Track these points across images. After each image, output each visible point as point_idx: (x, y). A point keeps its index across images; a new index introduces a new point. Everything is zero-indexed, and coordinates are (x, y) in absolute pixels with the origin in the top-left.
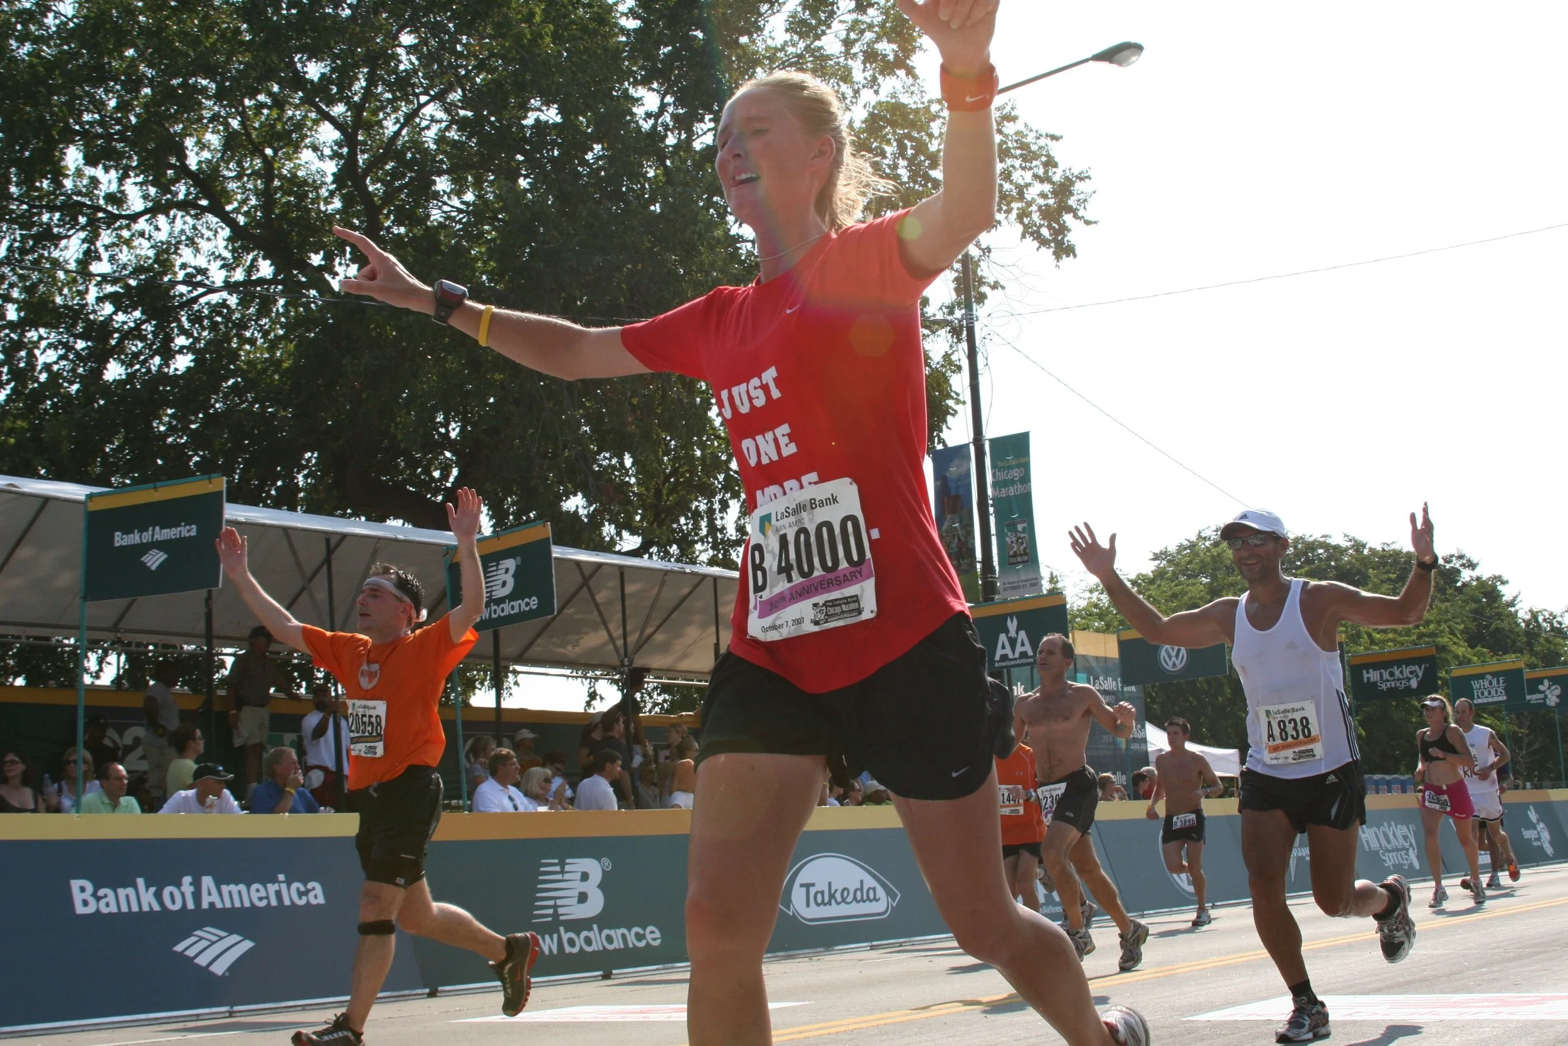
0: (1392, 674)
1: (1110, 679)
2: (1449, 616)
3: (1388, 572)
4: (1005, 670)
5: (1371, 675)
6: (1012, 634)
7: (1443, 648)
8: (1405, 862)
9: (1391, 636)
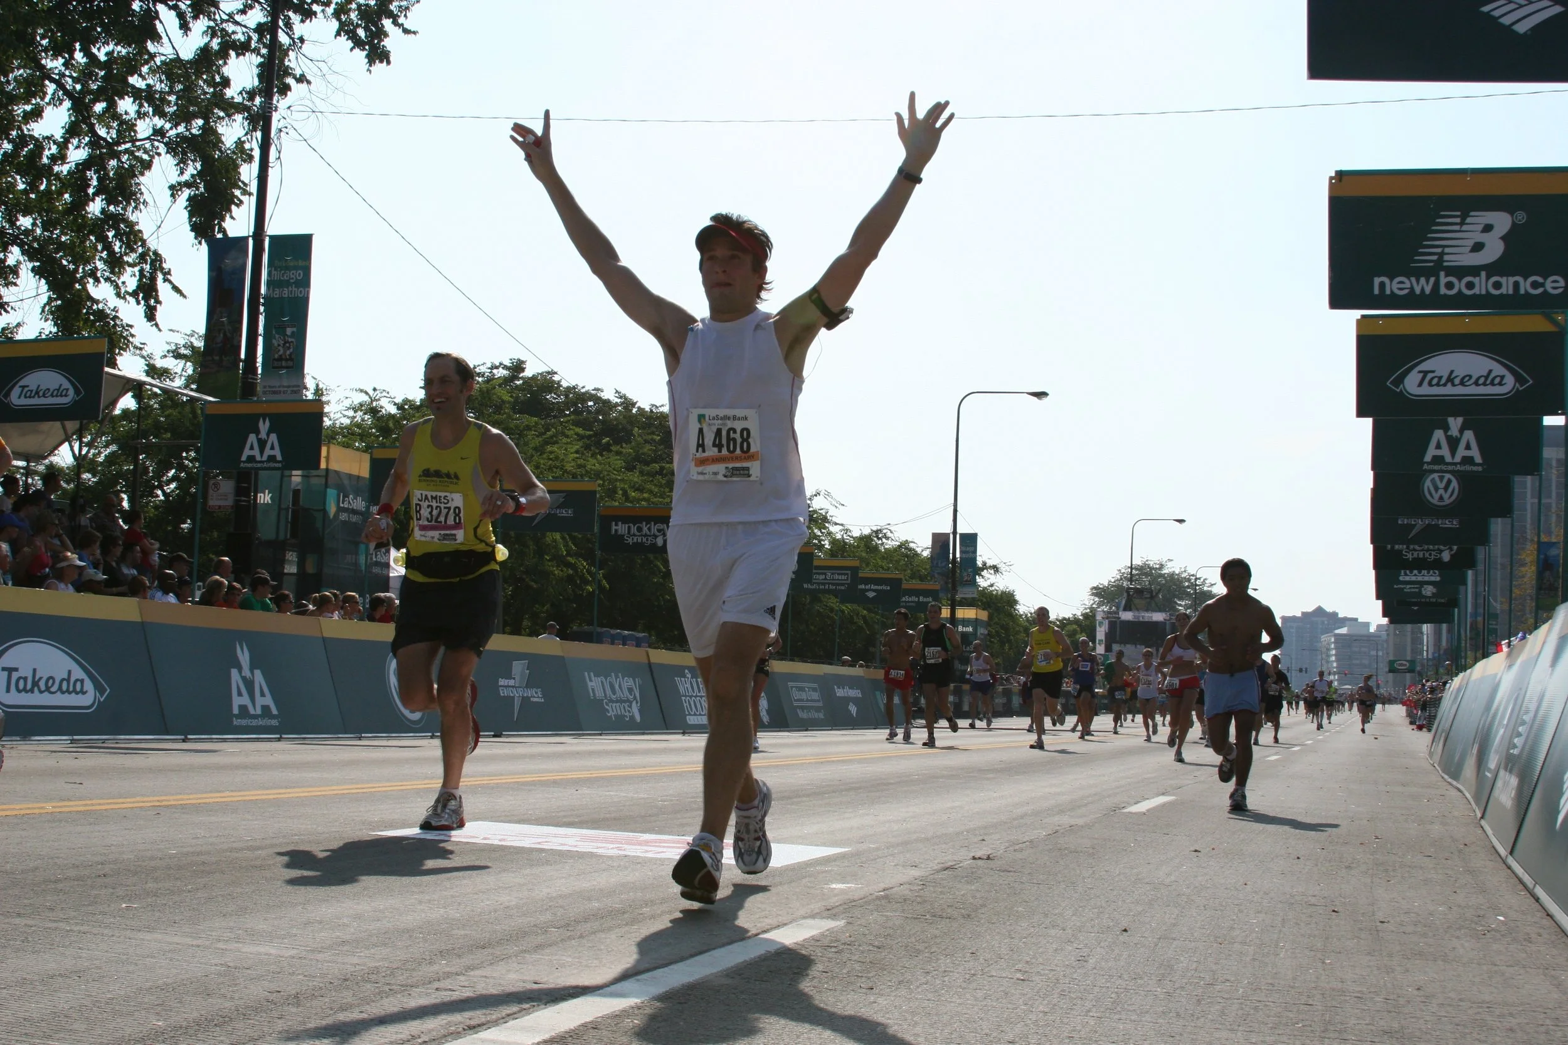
0: (640, 529)
1: (359, 498)
3: (653, 433)
4: (253, 472)
5: (619, 527)
6: (263, 435)
8: (627, 714)
9: (646, 495)
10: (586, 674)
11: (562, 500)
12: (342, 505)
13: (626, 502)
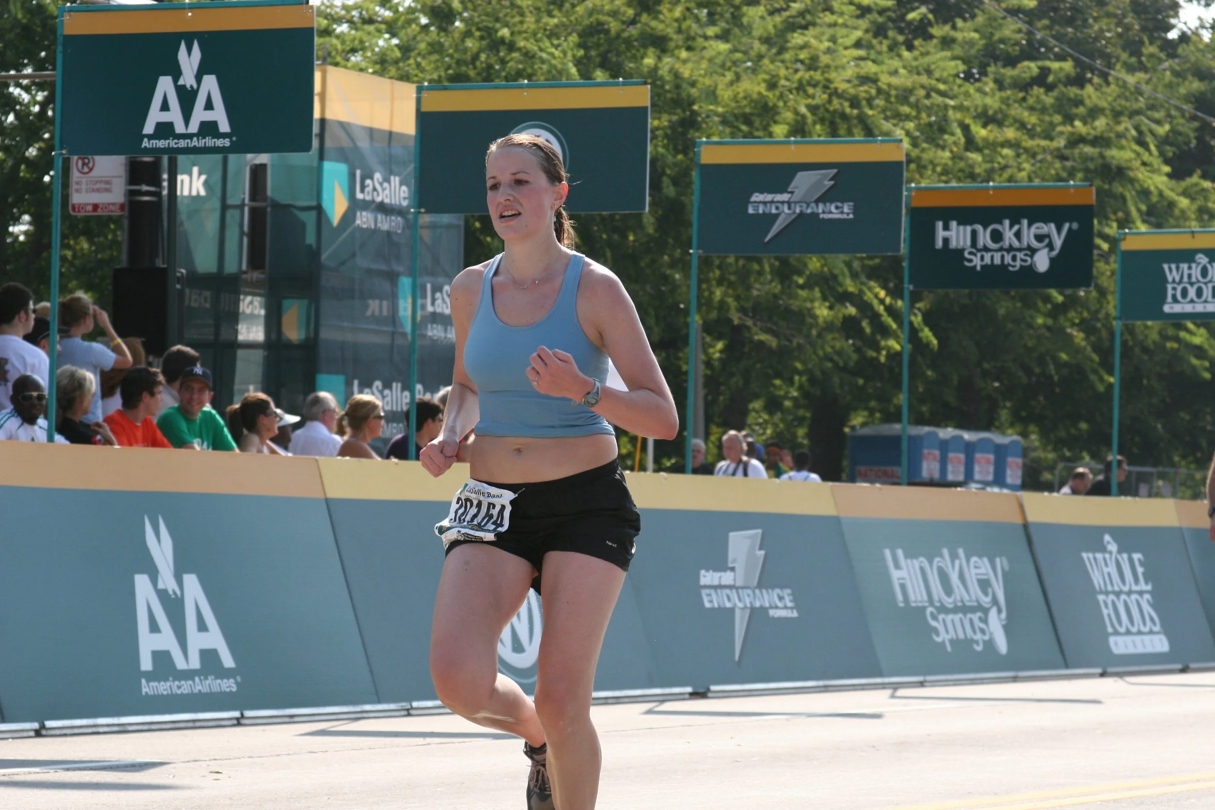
0: (997, 236)
1: (395, 180)
2: (1142, 103)
4: (165, 159)
5: (952, 234)
6: (188, 79)
7: (1119, 173)
8: (978, 636)
9: (1010, 133)
10: (887, 553)
11: (829, 184)
12: (359, 196)
13: (967, 149)
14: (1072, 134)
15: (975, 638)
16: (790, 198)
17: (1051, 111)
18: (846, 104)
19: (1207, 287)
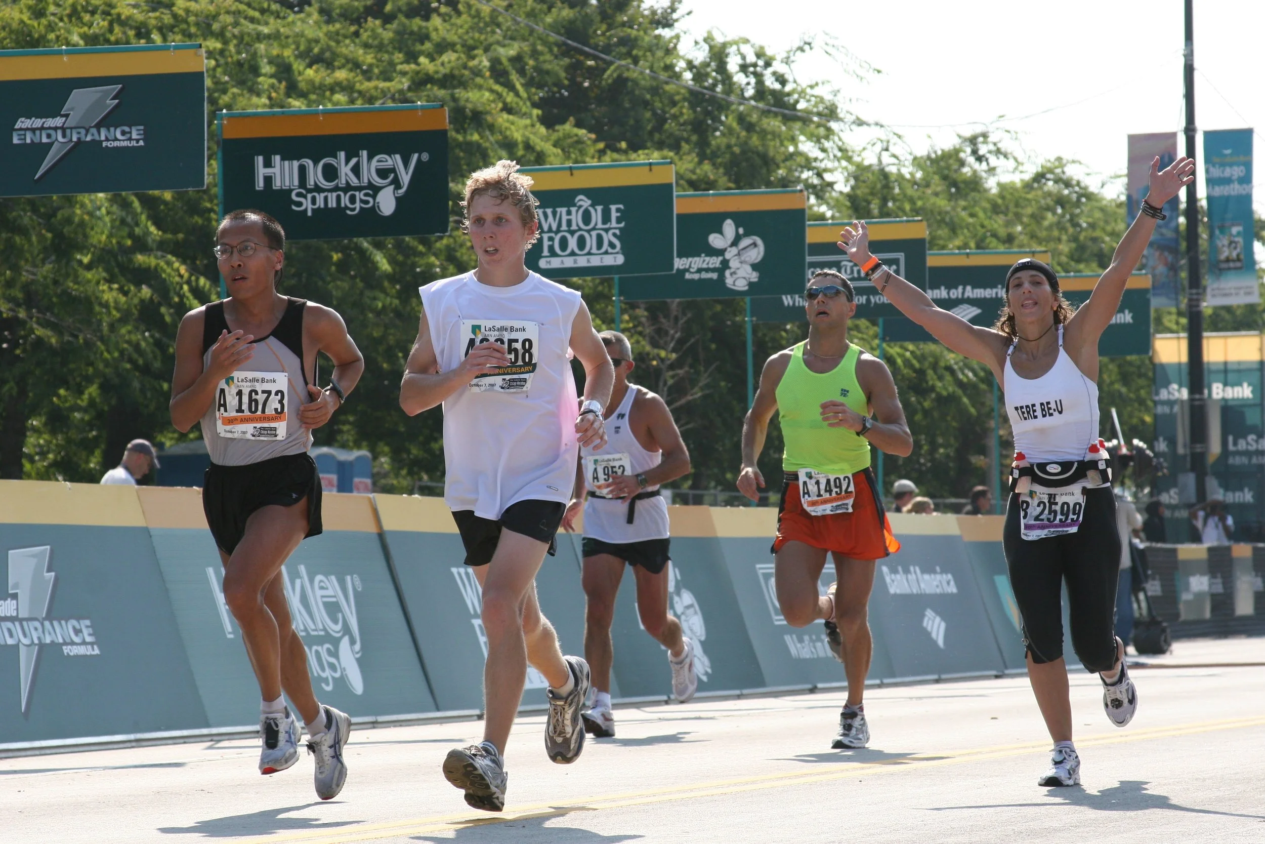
0: (330, 173)
5: (275, 171)
7: (477, 119)
8: (328, 673)
9: (341, 75)
10: (211, 572)
11: (112, 103)
13: (288, 95)
14: (418, 73)
15: (324, 675)
16: (64, 123)
17: (390, 48)
18: (131, 33)
19: (591, 236)
